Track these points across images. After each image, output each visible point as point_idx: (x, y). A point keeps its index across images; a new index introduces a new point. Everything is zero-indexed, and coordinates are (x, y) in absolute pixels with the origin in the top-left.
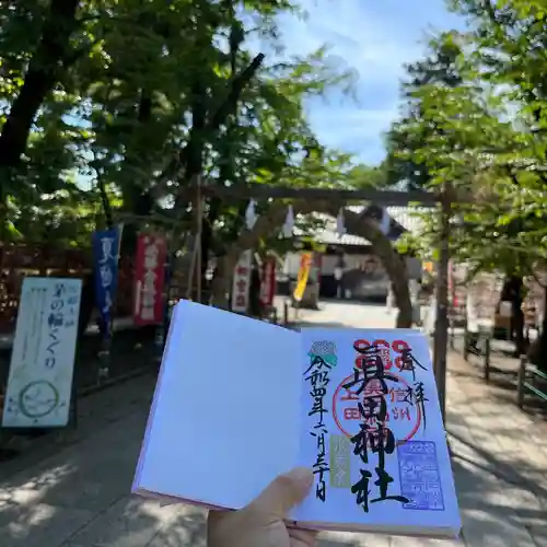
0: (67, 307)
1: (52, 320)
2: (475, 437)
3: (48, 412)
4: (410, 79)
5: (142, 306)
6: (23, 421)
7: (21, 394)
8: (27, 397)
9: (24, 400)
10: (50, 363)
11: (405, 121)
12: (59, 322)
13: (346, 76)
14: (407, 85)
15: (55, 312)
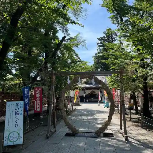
0: (20, 109)
1: (16, 114)
2: (134, 136)
3: (17, 140)
4: (99, 42)
5: (37, 108)
6: (10, 144)
7: (9, 136)
8: (10, 136)
9: (10, 137)
10: (16, 126)
11: (99, 53)
12: (18, 114)
13: (83, 41)
14: (99, 43)
15: (17, 111)
